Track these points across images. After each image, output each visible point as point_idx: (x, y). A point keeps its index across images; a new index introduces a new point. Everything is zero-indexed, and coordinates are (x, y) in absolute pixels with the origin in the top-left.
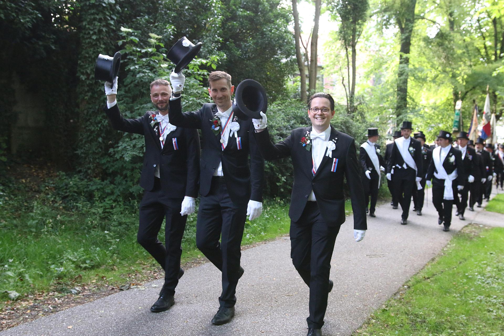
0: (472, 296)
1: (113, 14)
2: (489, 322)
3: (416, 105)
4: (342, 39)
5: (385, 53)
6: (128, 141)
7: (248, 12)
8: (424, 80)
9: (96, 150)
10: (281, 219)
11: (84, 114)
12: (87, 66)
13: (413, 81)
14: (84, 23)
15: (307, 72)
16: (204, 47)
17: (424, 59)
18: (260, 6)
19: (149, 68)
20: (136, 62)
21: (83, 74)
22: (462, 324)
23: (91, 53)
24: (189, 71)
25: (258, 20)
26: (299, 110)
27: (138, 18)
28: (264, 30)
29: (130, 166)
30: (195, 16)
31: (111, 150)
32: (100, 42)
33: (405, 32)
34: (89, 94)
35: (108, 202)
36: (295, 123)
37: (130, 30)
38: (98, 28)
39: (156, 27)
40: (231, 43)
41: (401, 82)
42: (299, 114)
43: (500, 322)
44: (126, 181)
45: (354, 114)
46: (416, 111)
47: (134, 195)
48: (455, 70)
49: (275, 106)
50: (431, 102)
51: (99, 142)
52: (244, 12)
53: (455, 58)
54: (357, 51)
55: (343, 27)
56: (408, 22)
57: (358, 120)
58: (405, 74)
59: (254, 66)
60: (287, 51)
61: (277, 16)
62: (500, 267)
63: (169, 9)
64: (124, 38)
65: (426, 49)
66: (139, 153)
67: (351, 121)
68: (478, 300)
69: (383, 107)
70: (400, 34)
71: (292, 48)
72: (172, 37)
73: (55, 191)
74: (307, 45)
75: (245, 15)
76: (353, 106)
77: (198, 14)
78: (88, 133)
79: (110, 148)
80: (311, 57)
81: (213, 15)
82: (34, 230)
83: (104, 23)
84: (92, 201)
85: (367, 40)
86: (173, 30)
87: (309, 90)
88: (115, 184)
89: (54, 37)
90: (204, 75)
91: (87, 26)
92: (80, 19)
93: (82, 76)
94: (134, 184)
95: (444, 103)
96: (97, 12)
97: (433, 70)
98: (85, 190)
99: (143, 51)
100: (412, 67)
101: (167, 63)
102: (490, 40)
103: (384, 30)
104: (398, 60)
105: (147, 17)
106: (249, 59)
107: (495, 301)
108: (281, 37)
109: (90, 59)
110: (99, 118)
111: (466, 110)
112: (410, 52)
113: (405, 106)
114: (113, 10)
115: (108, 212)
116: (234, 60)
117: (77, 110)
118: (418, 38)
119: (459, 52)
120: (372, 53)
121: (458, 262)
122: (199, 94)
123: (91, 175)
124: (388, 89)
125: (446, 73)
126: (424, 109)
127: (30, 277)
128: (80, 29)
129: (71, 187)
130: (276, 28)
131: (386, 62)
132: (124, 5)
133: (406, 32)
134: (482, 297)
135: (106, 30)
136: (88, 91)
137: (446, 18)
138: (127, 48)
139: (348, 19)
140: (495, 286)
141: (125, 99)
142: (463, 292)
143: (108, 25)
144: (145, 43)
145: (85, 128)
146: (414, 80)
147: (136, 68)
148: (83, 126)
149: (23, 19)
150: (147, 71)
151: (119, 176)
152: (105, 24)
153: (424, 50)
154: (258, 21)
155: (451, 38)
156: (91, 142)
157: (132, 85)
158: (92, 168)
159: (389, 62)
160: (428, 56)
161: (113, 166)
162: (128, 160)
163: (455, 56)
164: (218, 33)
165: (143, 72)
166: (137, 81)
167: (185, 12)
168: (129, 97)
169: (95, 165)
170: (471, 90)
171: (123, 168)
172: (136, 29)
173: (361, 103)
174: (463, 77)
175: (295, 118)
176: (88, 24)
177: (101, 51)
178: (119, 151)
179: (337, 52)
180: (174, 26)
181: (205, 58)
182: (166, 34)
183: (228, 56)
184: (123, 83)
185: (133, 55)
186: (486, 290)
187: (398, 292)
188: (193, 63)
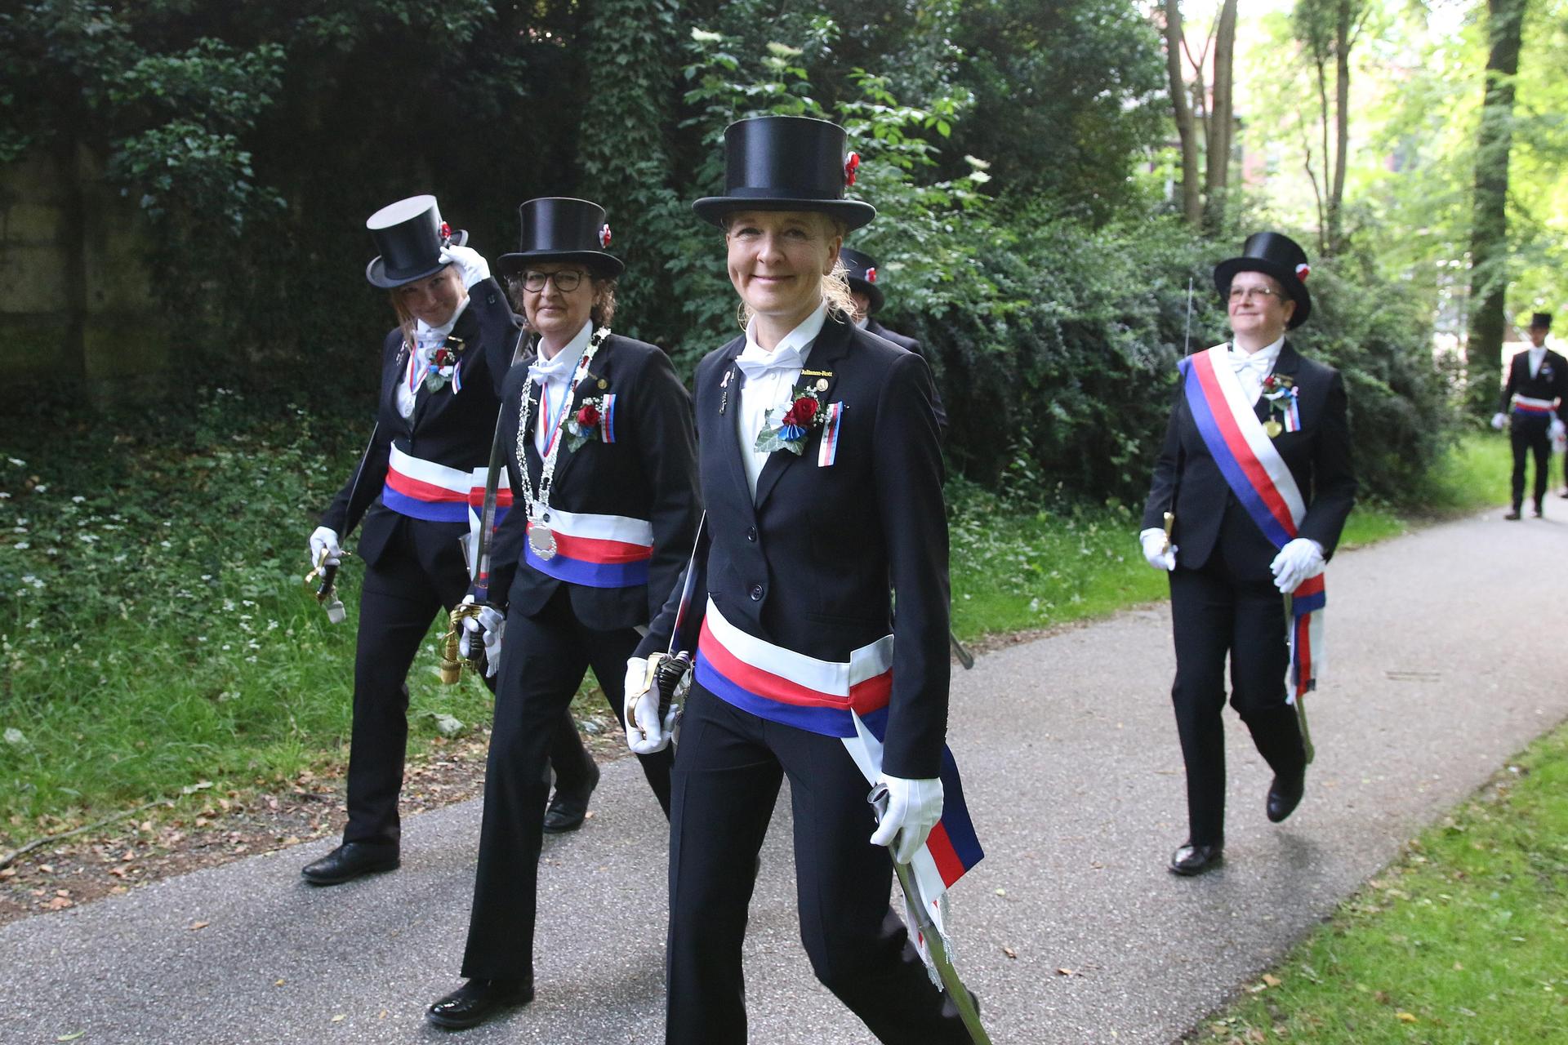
3: (1536, 230)
4: (1306, 35)
5: (1437, 75)
6: (710, 338)
8: (1563, 152)
10: (1126, 560)
12: (603, 136)
13: (1525, 157)
14: (598, 23)
15: (1200, 139)
16: (913, 74)
21: (591, 157)
23: (613, 101)
24: (874, 143)
26: (1178, 247)
28: (1079, 18)
32: (636, 72)
33: (1504, 8)
36: (1167, 287)
37: (716, 37)
38: (631, 33)
39: (782, 24)
40: (984, 58)
41: (1489, 161)
42: (1177, 261)
45: (1342, 257)
46: (1536, 249)
49: (1110, 238)
54: (1353, 72)
55: (1310, 2)
57: (1353, 277)
58: (1503, 137)
59: (1047, 122)
60: (1144, 76)
64: (699, 57)
67: (1333, 278)
69: (1430, 236)
70: (1485, 15)
71: (1156, 68)
72: (827, 49)
74: (1202, 60)
76: (1339, 235)
80: (1214, 94)
83: (648, 22)
85: (1380, 35)
87: (1206, 190)
89: (524, 63)
90: (913, 153)
91: (605, 31)
93: (589, 164)
99: (752, 91)
100: (1525, 115)
104: (1479, 94)
106: (1033, 102)
108: (1127, 38)
109: (611, 119)
112: (1520, 69)
113: (1502, 233)
116: (993, 108)
118: (1547, 25)
120: (1399, 76)
122: (902, 205)
126: (1559, 241)
128: (585, 39)
130: (1112, 13)
131: (1439, 101)
133: (1508, 9)
135: (654, 38)
138: (708, 86)
143: (657, 25)
144: (753, 68)
146: (1528, 153)
149: (454, 21)
159: (1449, 100)
164: (953, 34)
172: (729, 32)
173: (1361, 227)
175: (1166, 271)
176: (608, 26)
177: (639, 96)
178: (685, 362)
179: (1287, 75)
180: (833, 19)
181: (919, 106)
182: (811, 42)
183: (979, 98)
184: (693, 179)
185: (724, 103)
188: (885, 120)
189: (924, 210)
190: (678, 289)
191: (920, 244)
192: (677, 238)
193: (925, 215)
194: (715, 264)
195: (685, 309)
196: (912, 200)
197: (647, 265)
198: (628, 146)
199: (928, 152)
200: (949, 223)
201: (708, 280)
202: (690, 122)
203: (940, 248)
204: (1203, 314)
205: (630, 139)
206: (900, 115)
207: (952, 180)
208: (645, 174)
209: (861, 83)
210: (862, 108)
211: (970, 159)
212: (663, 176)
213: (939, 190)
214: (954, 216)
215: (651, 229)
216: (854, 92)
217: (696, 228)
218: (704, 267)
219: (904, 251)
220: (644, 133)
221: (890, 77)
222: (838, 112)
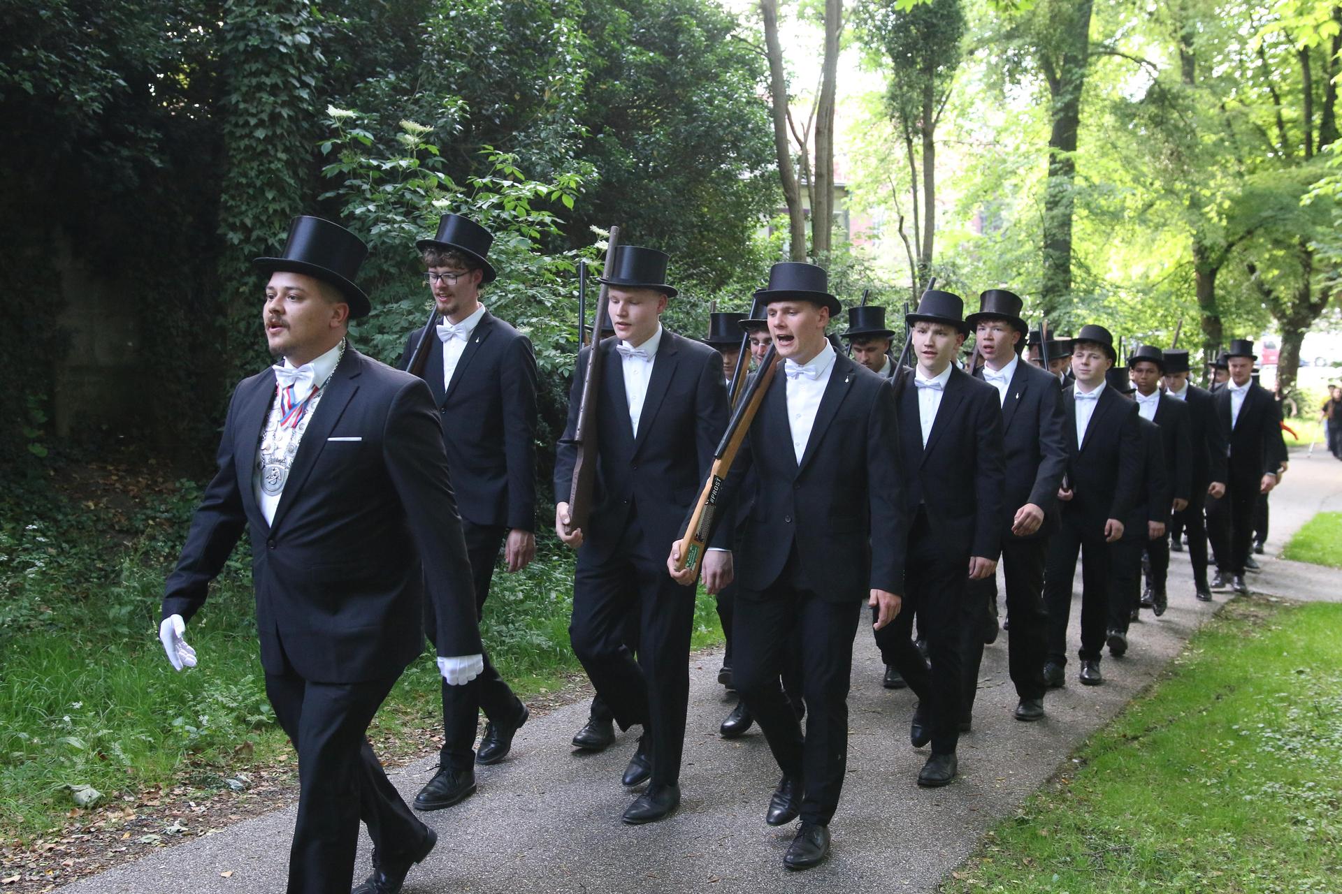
0: (1251, 784)
1: (305, 74)
2: (1295, 850)
3: (1095, 284)
4: (896, 114)
5: (1010, 149)
7: (651, 54)
8: (1116, 216)
11: (239, 332)
12: (244, 208)
13: (1085, 221)
14: (234, 98)
15: (806, 205)
16: (541, 149)
17: (1114, 161)
18: (681, 38)
19: (402, 210)
20: (368, 196)
21: (233, 228)
22: (1225, 855)
23: (253, 174)
24: (504, 215)
25: (675, 73)
27: (370, 80)
28: (695, 99)
30: (515, 69)
32: (275, 146)
33: (1062, 91)
37: (351, 113)
38: (268, 109)
39: (416, 102)
40: (609, 135)
41: (1056, 224)
43: (1326, 850)
46: (1096, 300)
48: (1198, 189)
49: (726, 299)
50: (1136, 273)
52: (641, 54)
53: (1197, 157)
54: (938, 147)
55: (899, 85)
56: (1072, 65)
58: (1065, 201)
59: (669, 193)
60: (755, 152)
61: (726, 62)
62: (1322, 708)
63: (448, 55)
64: (335, 133)
65: (1119, 134)
68: (1266, 792)
70: (1049, 96)
71: (766, 144)
72: (458, 127)
73: (170, 531)
74: (806, 135)
75: (641, 61)
77: (524, 63)
80: (817, 166)
81: (561, 65)
82: (125, 630)
83: (284, 97)
85: (962, 113)
86: (462, 109)
87: (813, 253)
90: (542, 224)
91: (242, 106)
92: (223, 89)
93: (231, 235)
95: (1170, 275)
96: (266, 69)
97: (1140, 190)
99: (387, 166)
100: (1084, 184)
101: (449, 195)
102: (1291, 104)
103: (1008, 86)
104: (1044, 165)
105: (392, 77)
106: (656, 175)
107: (1310, 795)
108: (739, 118)
109: (251, 191)
111: (1229, 293)
112: (1078, 145)
113: (1067, 287)
114: (306, 63)
116: (619, 181)
117: (220, 321)
118: (1098, 107)
119: (1209, 139)
120: (977, 150)
121: (1213, 696)
122: (531, 272)
124: (1020, 244)
125: (1173, 197)
126: (1115, 293)
127: (125, 751)
128: (222, 112)
130: (725, 95)
131: (1014, 172)
132: (334, 46)
133: (1067, 92)
134: (1277, 786)
135: (291, 113)
136: (248, 273)
137: (1173, 47)
138: (345, 160)
139: (913, 62)
140: (1312, 756)
142: (1226, 773)
143: (294, 101)
144: (389, 144)
145: (242, 366)
146: (1088, 217)
147: (369, 211)
148: (237, 362)
149: (82, 92)
150: (398, 218)
152: (286, 98)
153: (1113, 135)
154: (678, 77)
155: (1187, 102)
159: (1021, 171)
160: (1125, 153)
163: (1197, 150)
164: (577, 113)
165: (388, 221)
167: (491, 61)
170: (1241, 238)
172: (366, 108)
174: (1220, 205)
176: (245, 101)
177: (278, 169)
179: (883, 150)
180: (464, 99)
181: (548, 181)
182: (443, 120)
183: (603, 173)
185: (361, 177)
186: (1286, 766)
187: (1056, 776)
188: (513, 194)
189: (551, 276)
191: (548, 308)
193: (553, 282)
196: (540, 268)
198: (269, 217)
199: (553, 222)
200: (575, 288)
202: (329, 195)
203: (567, 311)
205: (271, 211)
206: (527, 189)
207: (578, 248)
209: (492, 158)
210: (492, 182)
211: (594, 229)
213: (566, 257)
216: (486, 167)
219: (534, 315)
220: (285, 205)
221: (519, 153)
222: (471, 186)
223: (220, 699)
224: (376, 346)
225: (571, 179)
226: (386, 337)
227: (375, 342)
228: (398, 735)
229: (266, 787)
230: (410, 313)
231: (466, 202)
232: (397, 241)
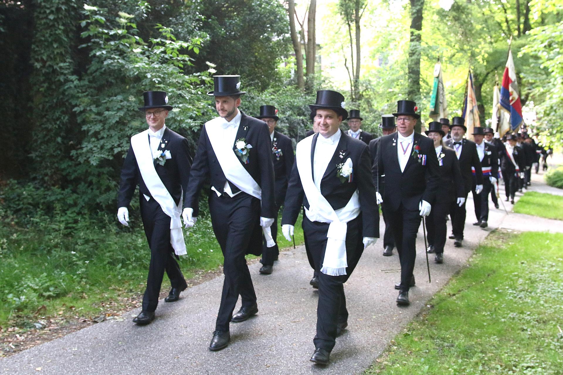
0: (504, 314)
2: (523, 342)
4: (343, 13)
6: (94, 142)
9: (54, 152)
11: (39, 109)
12: (43, 51)
13: (426, 62)
14: (39, 1)
15: (303, 52)
16: (183, 26)
17: (438, 36)
19: (118, 53)
20: (103, 46)
21: (37, 60)
22: (494, 346)
23: (47, 35)
24: (166, 56)
26: (296, 98)
28: (253, 4)
29: (96, 172)
31: (73, 153)
32: (58, 23)
33: (416, 4)
34: (46, 85)
35: (70, 214)
37: (95, 8)
38: (55, 5)
40: (213, 20)
41: (413, 63)
42: (295, 104)
43: (536, 342)
44: (92, 189)
45: (360, 102)
47: (102, 206)
48: (474, 49)
49: (268, 96)
50: (448, 85)
51: (58, 143)
53: (473, 34)
55: (344, 0)
58: (417, 53)
59: (241, 47)
60: (280, 29)
62: (532, 279)
64: (87, 17)
65: (440, 24)
66: (108, 155)
68: (510, 317)
69: (393, 92)
71: (285, 25)
72: (145, 15)
73: (4, 204)
76: (359, 92)
78: (45, 133)
79: (71, 150)
80: (308, 35)
84: (50, 215)
85: (372, 13)
86: (147, 7)
87: (306, 75)
88: (78, 194)
90: (184, 61)
91: (43, 4)
93: (36, 64)
94: (101, 193)
97: (449, 48)
98: (42, 201)
99: (112, 33)
100: (426, 45)
101: (141, 47)
102: (512, 13)
104: (408, 37)
107: (528, 318)
108: (273, 13)
109: (46, 44)
110: (57, 114)
115: (70, 228)
116: (218, 41)
117: (30, 104)
118: (431, 12)
119: (478, 27)
121: (487, 275)
122: (179, 83)
123: (49, 183)
124: (398, 72)
125: (464, 52)
129: (24, 198)
130: (267, 3)
131: (394, 40)
133: (418, 5)
134: (515, 314)
135: (66, 8)
136: (44, 82)
138: (92, 30)
140: (528, 300)
141: (89, 90)
142: (493, 309)
143: (67, 2)
144: (113, 23)
145: (40, 126)
146: (427, 60)
147: (103, 53)
148: (38, 124)
150: (117, 57)
151: (83, 183)
152: (64, 1)
153: (437, 24)
155: (469, 11)
156: (47, 142)
157: (98, 73)
158: (49, 174)
159: (398, 39)
160: (442, 32)
161: (75, 171)
162: (94, 164)
163: (473, 32)
164: (200, 10)
165: (111, 59)
166: (103, 69)
168: (95, 88)
169: (53, 170)
170: (492, 71)
171: (87, 174)
172: (101, 6)
173: (367, 89)
174: (483, 56)
175: (291, 108)
176: (44, 2)
177: (59, 34)
178: (83, 153)
180: (148, 2)
181: (186, 41)
182: (138, 12)
183: (212, 37)
184: (86, 71)
185: (99, 37)
186: (518, 305)
187: (420, 313)
188: (171, 47)
189: (188, 85)
190: (79, 120)
191: (187, 100)
192: (78, 98)
193: (189, 87)
194: (96, 109)
195: (83, 129)
196: (183, 81)
197: (64, 109)
198: (54, 56)
199: (190, 60)
200: (199, 90)
201: (93, 116)
202: (84, 46)
203: (196, 101)
204: (306, 126)
205: (55, 53)
206: (177, 45)
207: (200, 72)
208: (63, 69)
209: (161, 30)
210: (161, 41)
211: (208, 63)
212: (72, 69)
213: (195, 76)
214: (201, 87)
215: (66, 93)
216: (158, 34)
217: (87, 93)
218: (91, 110)
219: (180, 103)
220: (62, 50)
221: (173, 27)
222: (151, 42)
223: (31, 285)
224: (105, 117)
225: (198, 40)
226: (110, 113)
227: (105, 115)
228: (116, 301)
229: (53, 327)
230: (121, 101)
231: (148, 50)
232: (116, 68)
